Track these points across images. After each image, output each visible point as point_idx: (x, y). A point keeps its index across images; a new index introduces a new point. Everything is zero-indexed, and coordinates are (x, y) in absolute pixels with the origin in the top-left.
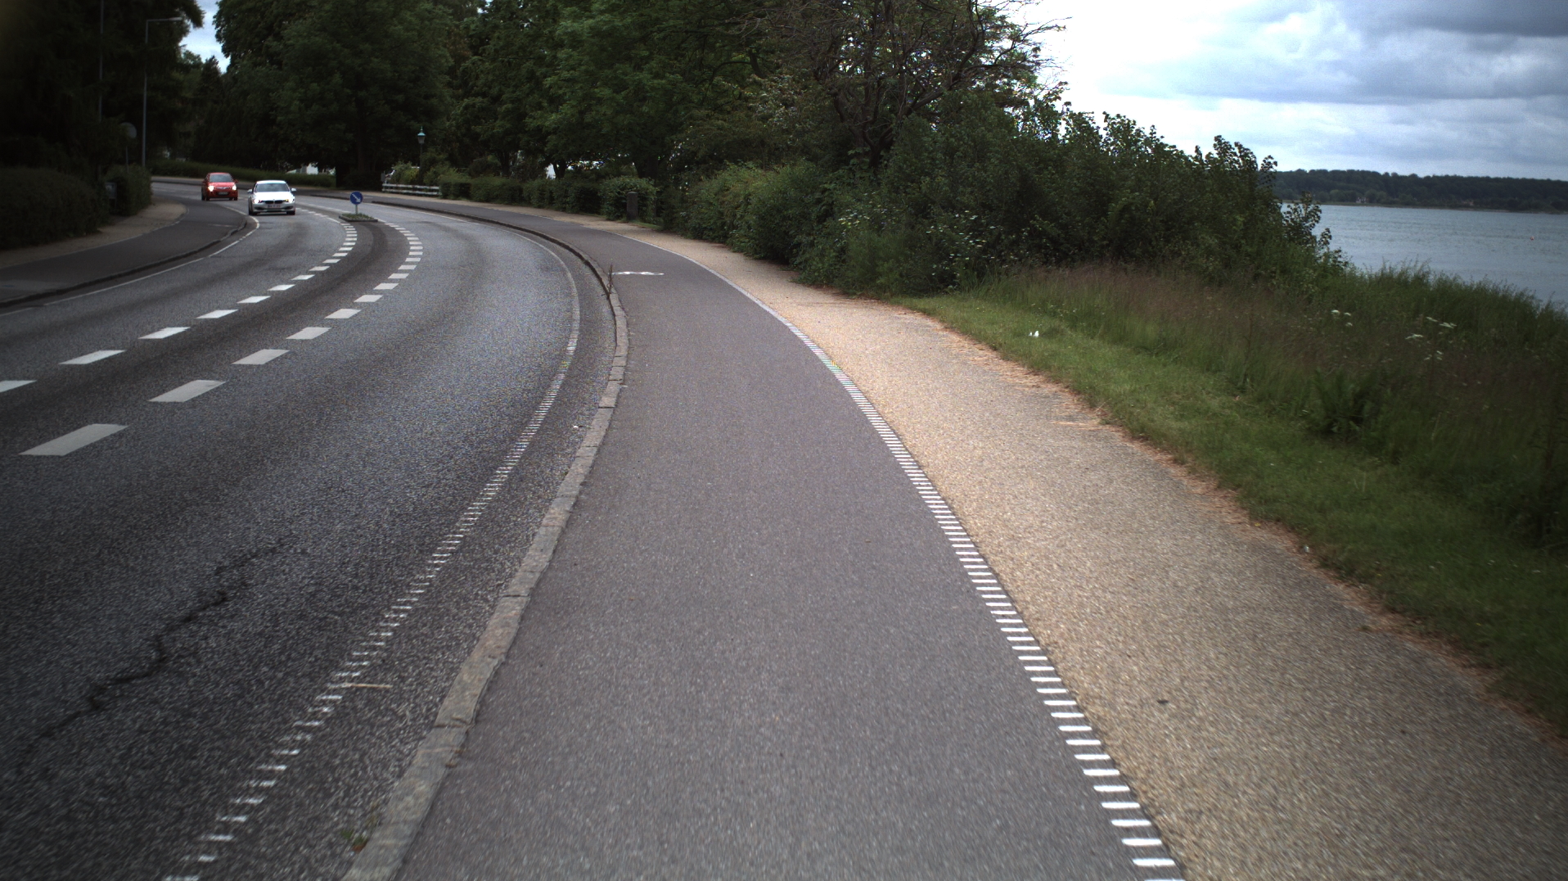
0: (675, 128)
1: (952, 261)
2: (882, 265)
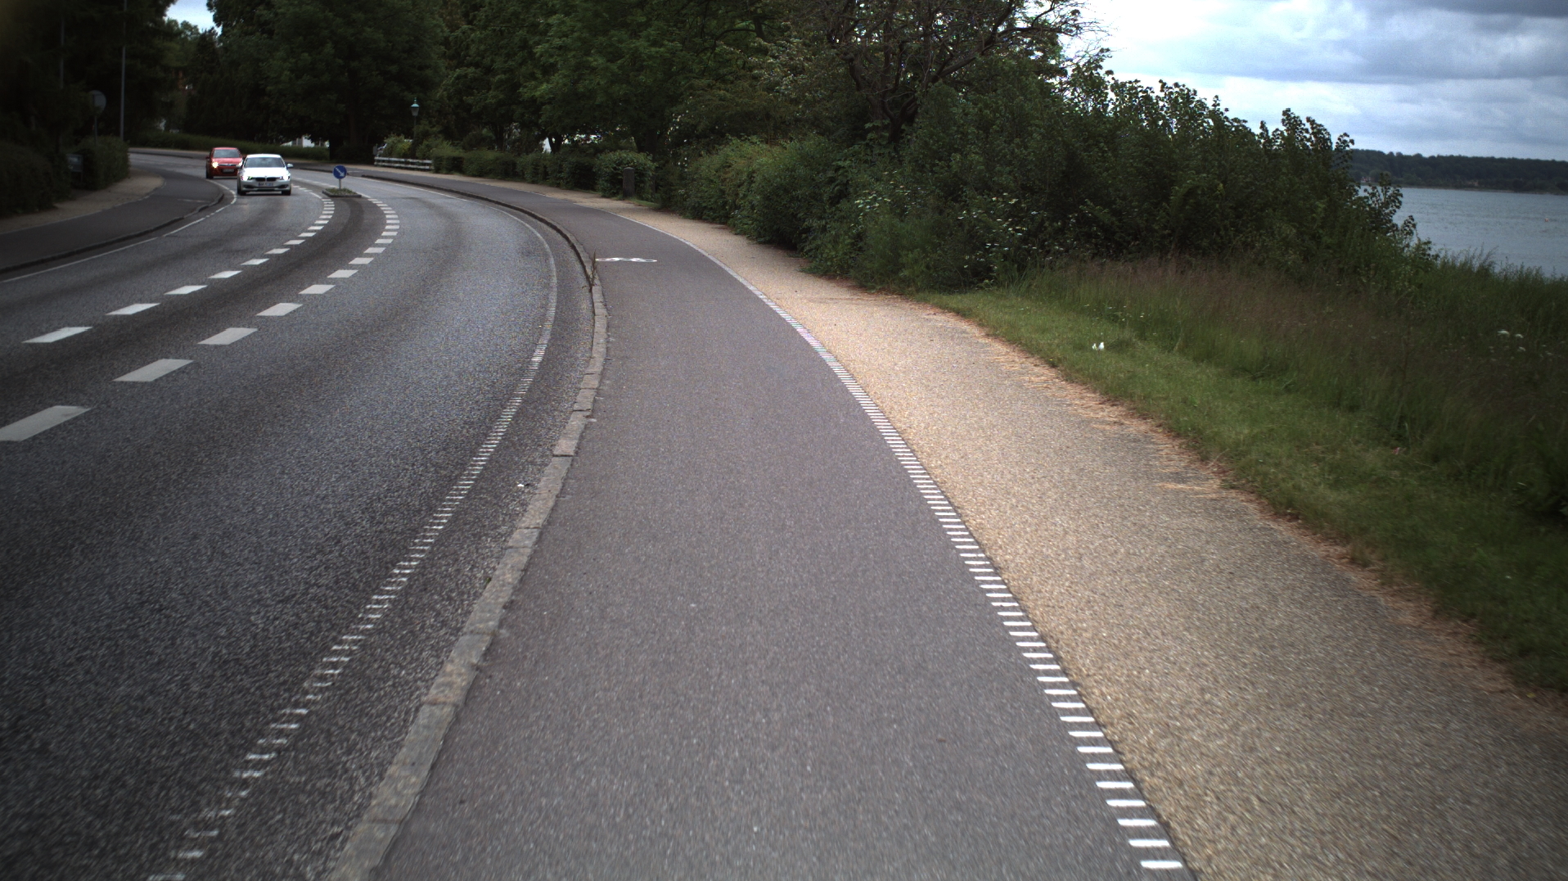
0: (674, 100)
1: (988, 251)
2: (907, 255)
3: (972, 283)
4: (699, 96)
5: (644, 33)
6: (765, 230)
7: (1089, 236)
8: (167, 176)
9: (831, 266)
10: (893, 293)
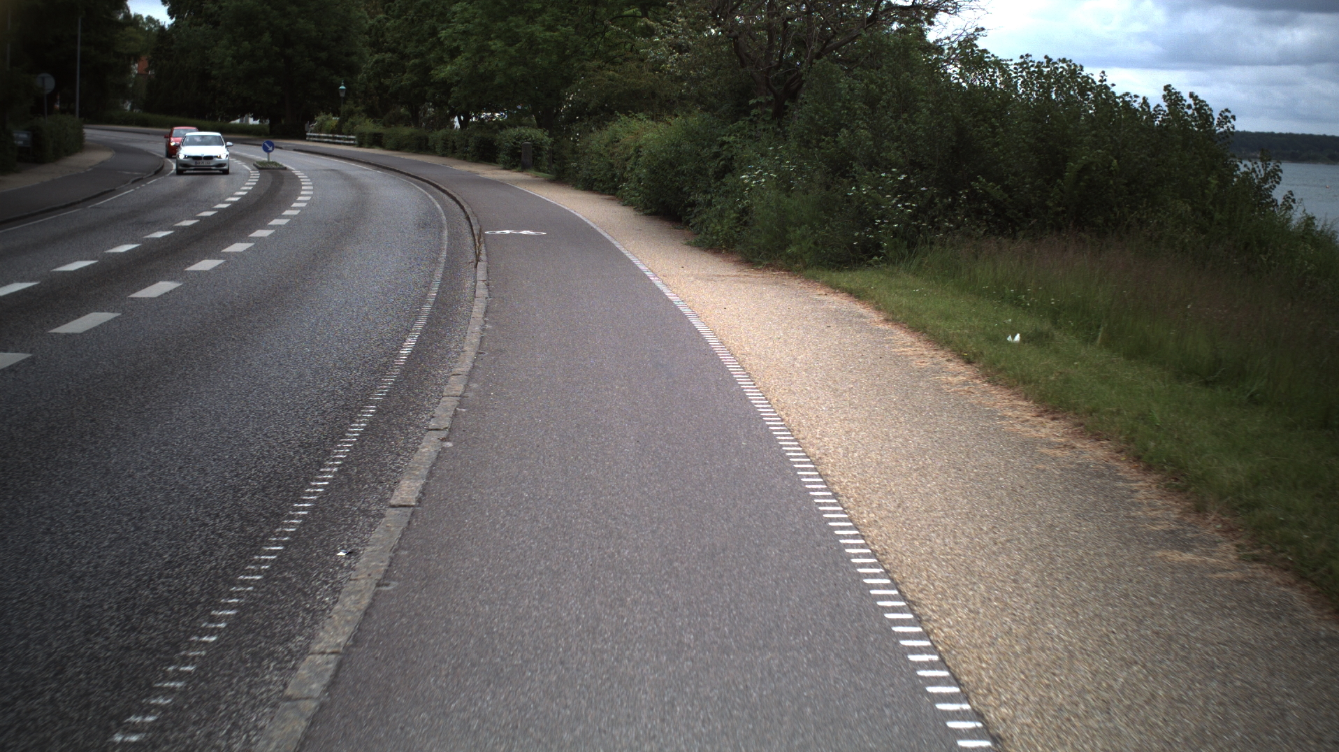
0: (568, 81)
1: (877, 228)
2: (794, 231)
3: (862, 260)
4: (590, 76)
5: (540, 19)
6: (651, 202)
7: (979, 213)
8: (118, 149)
9: (717, 240)
10: (780, 269)
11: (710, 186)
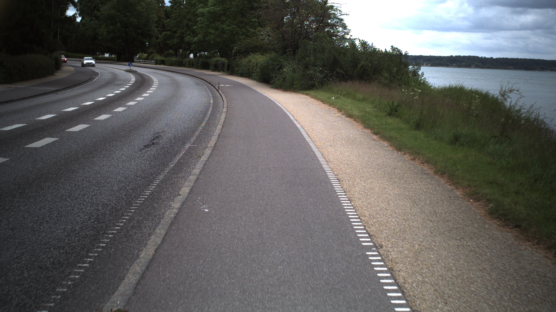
0: (234, 42)
2: (295, 82)
3: (311, 88)
4: (242, 42)
7: (339, 77)
9: (278, 86)
11: (276, 72)
